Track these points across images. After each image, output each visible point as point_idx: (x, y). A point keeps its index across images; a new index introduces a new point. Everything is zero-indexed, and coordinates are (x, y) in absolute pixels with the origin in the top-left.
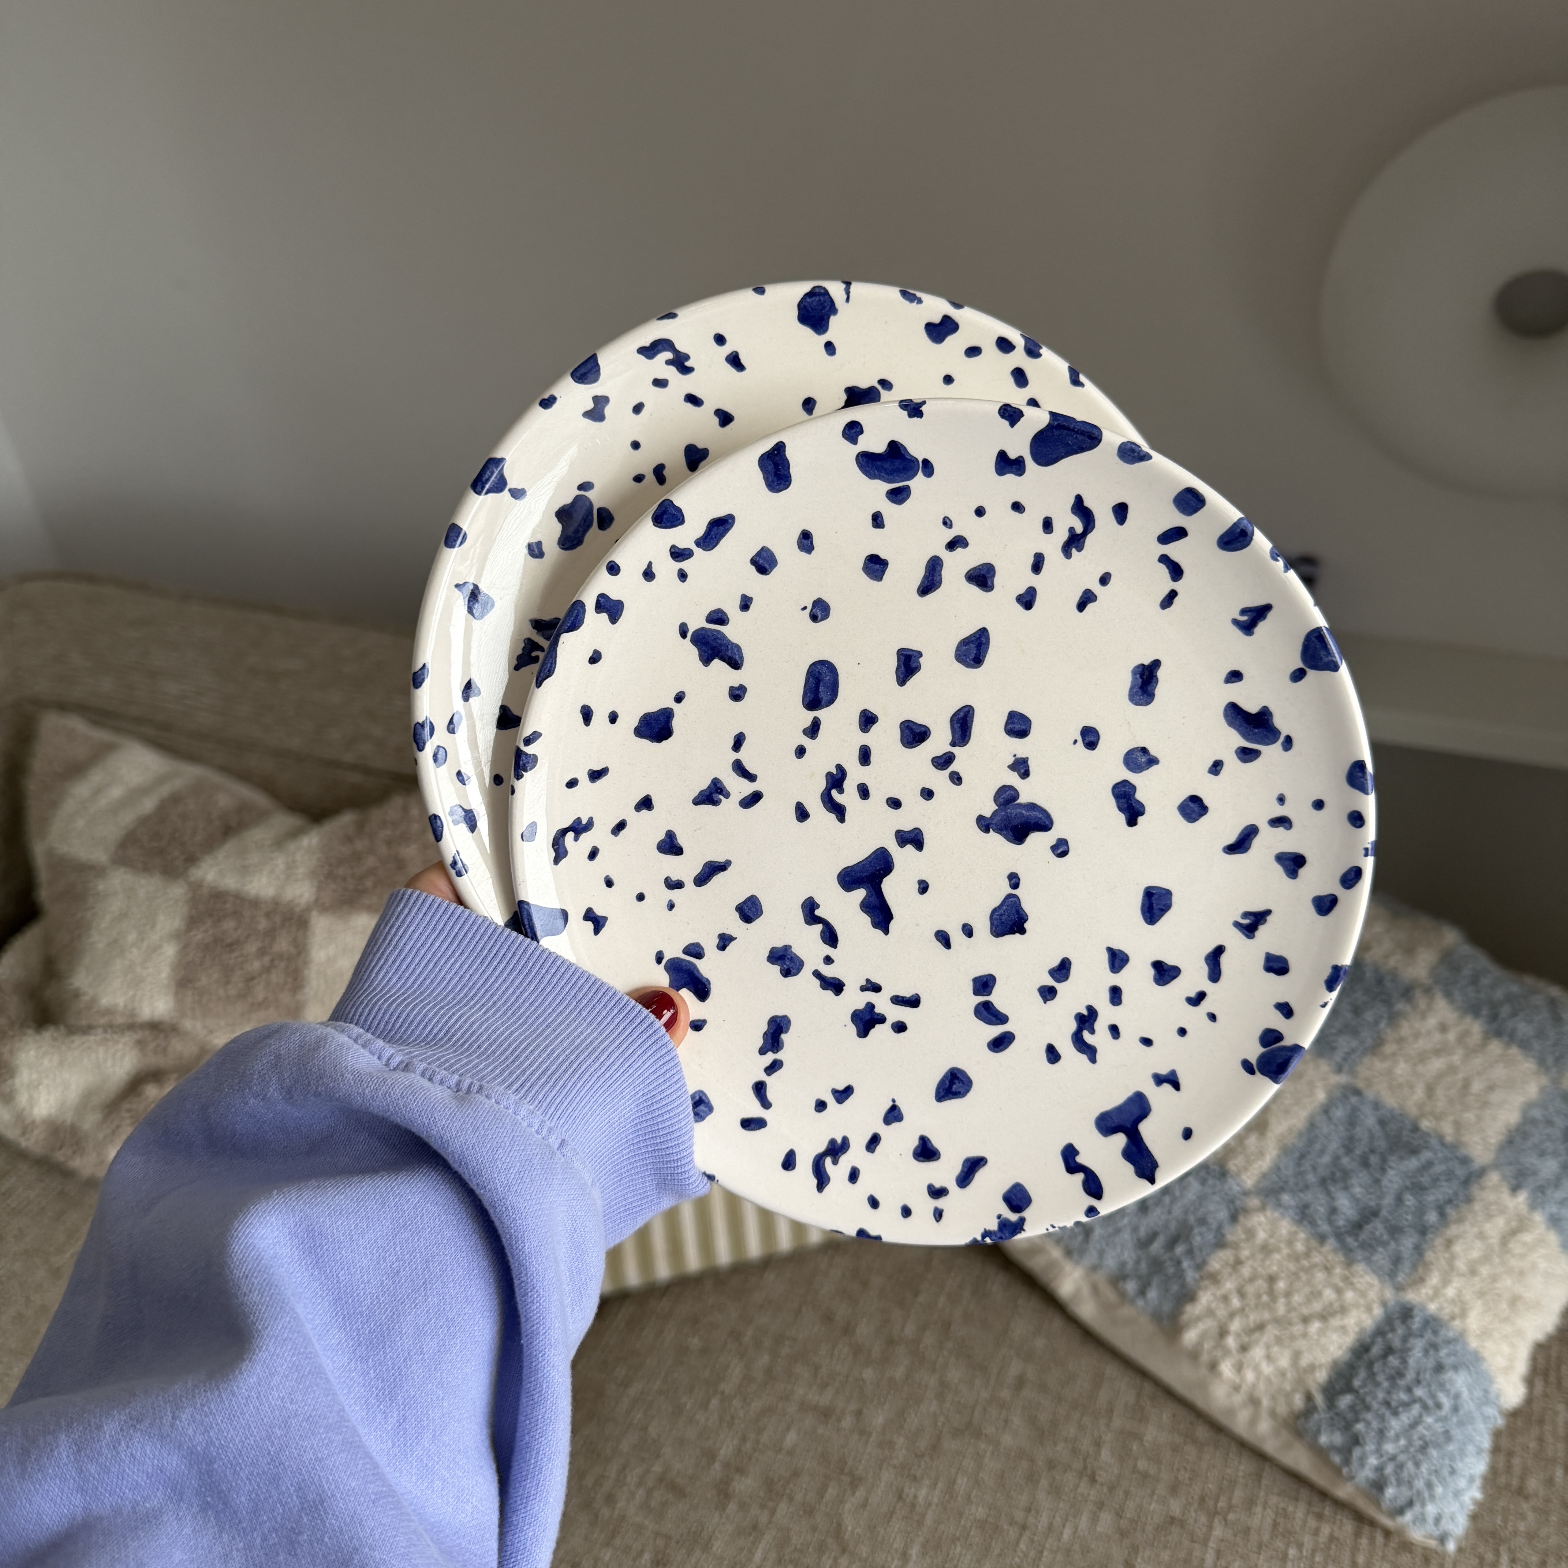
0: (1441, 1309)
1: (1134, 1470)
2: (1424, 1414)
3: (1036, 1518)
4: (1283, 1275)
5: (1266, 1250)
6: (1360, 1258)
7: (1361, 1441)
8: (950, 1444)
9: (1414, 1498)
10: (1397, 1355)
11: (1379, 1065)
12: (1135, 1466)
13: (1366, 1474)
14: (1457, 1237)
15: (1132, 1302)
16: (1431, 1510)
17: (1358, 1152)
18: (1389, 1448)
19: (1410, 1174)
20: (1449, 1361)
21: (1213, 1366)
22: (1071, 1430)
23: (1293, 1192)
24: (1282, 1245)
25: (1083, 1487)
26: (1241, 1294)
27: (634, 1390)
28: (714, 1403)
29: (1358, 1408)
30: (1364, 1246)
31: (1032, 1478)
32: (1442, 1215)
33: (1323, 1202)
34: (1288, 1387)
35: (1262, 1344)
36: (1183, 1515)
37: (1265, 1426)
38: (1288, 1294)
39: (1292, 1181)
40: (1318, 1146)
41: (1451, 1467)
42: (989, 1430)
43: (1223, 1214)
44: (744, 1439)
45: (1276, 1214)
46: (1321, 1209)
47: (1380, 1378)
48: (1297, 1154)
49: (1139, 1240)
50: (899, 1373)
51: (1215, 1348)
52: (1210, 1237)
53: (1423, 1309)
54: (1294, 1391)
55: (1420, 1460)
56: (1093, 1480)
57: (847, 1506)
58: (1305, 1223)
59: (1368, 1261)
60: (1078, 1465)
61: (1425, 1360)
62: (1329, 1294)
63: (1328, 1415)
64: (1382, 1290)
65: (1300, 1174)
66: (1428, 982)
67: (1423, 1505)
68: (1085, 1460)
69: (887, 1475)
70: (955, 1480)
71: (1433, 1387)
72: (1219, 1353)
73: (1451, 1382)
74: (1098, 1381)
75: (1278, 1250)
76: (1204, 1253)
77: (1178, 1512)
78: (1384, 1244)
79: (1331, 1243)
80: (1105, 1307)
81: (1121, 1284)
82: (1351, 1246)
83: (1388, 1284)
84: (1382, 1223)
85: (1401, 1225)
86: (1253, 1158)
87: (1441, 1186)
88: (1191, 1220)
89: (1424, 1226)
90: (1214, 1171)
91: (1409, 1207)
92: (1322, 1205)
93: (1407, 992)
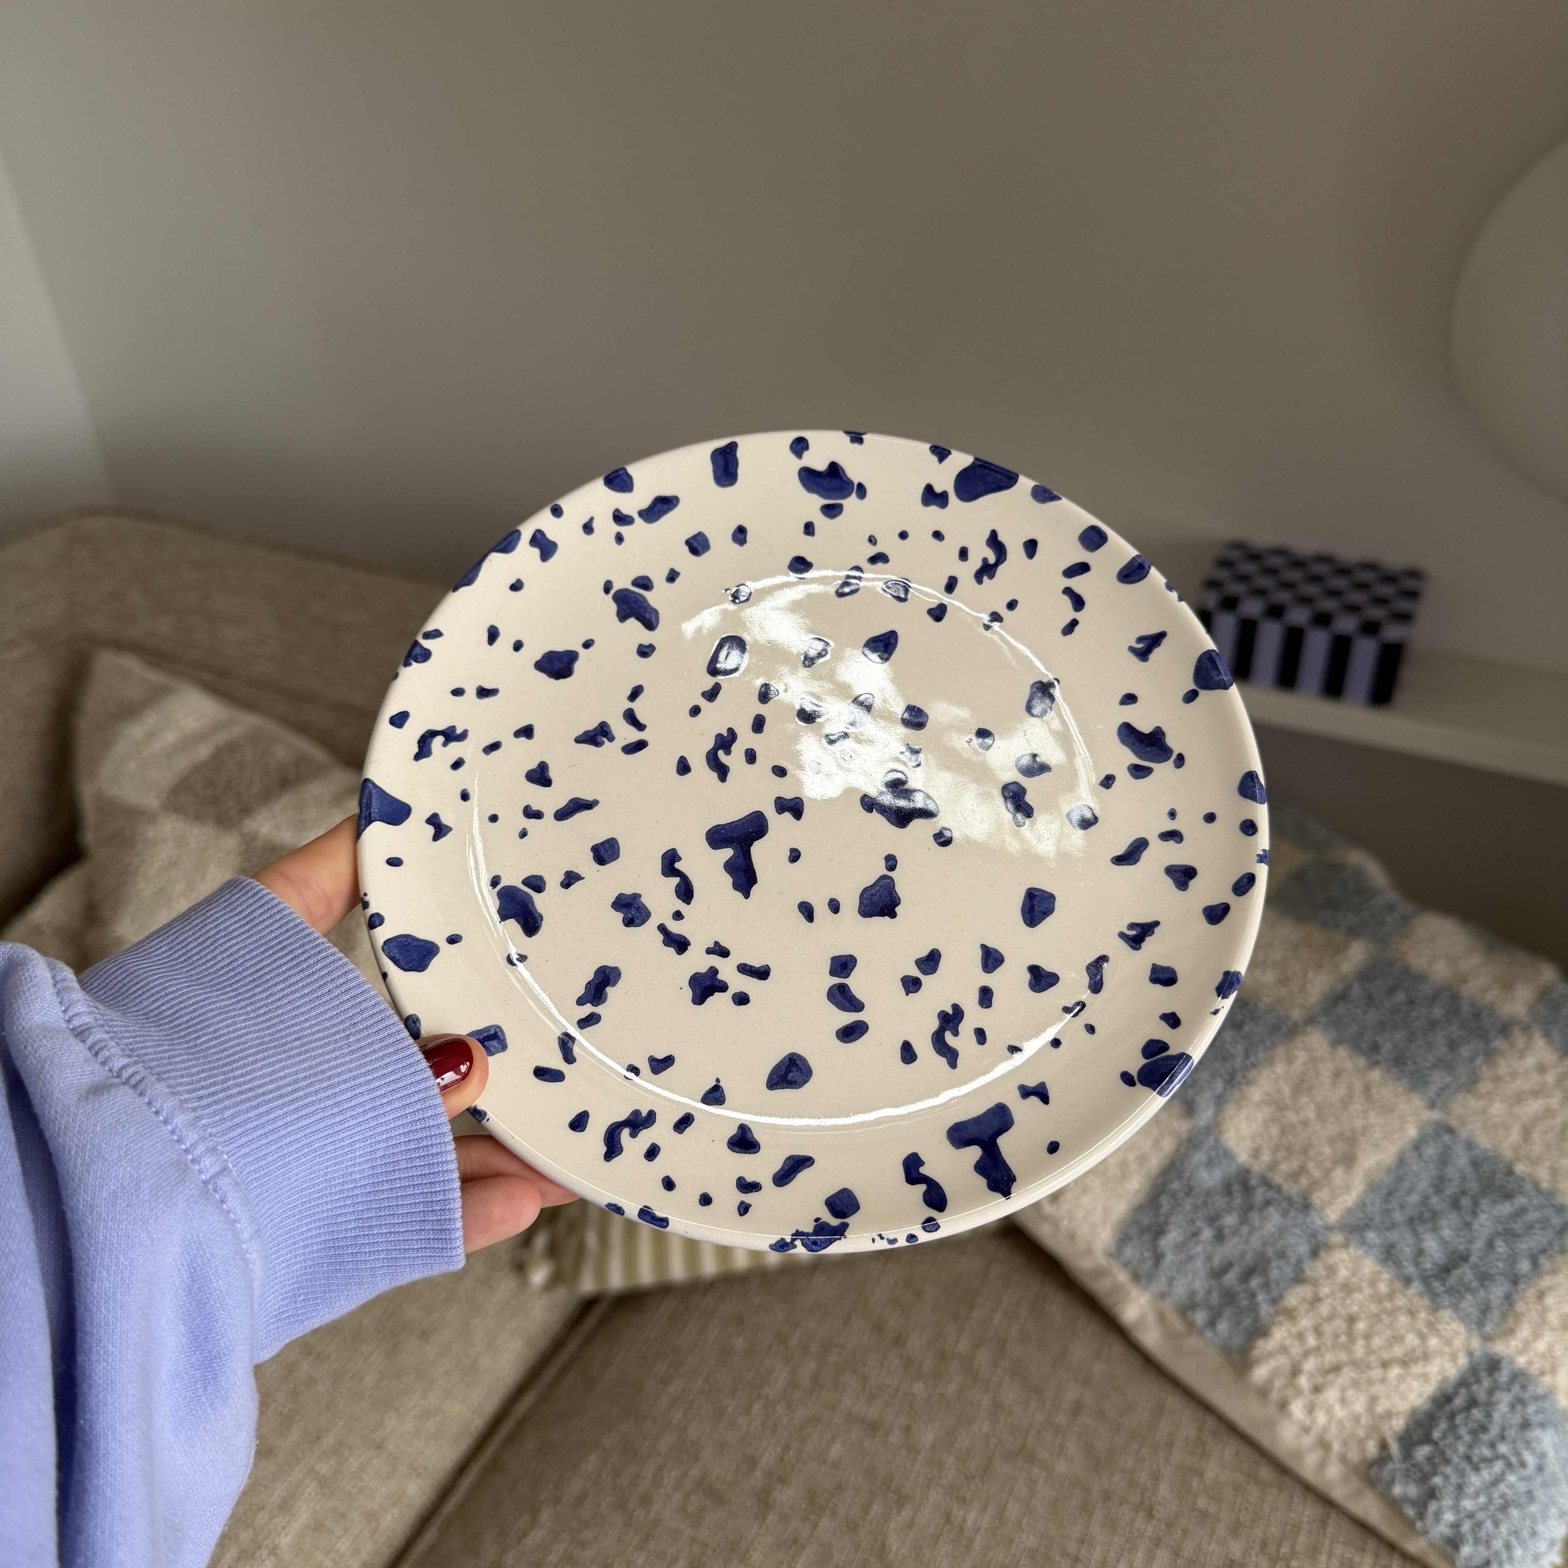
0: (1530, 1363)
1: (1194, 1508)
2: (1508, 1472)
3: (1089, 1551)
4: (1363, 1316)
5: (1347, 1288)
6: (1446, 1303)
7: (1438, 1494)
8: (1002, 1468)
9: (1492, 1559)
10: (1481, 1409)
11: (1474, 1104)
12: (1195, 1503)
13: (1441, 1530)
14: (1550, 1289)
15: (1200, 1333)
17: (1448, 1193)
18: (1467, 1504)
19: (1503, 1219)
20: (1535, 1419)
21: (1283, 1406)
22: (1129, 1462)
23: (1379, 1230)
24: (1364, 1284)
25: (1140, 1522)
26: (1318, 1331)
27: (675, 1388)
28: (757, 1407)
29: (1436, 1460)
30: (1450, 1291)
31: (1086, 1509)
32: (1535, 1264)
33: (1410, 1242)
34: (1361, 1433)
35: (1337, 1387)
36: (1244, 1557)
37: (1333, 1471)
38: (1368, 1337)
39: (1378, 1218)
40: (1407, 1184)
41: (1532, 1528)
42: (1043, 1455)
43: (1303, 1248)
44: (787, 1448)
45: (1360, 1252)
46: (1407, 1250)
47: (1463, 1431)
48: (1384, 1191)
49: (1211, 1269)
50: (951, 1389)
51: (1285, 1386)
52: (1288, 1271)
53: (1512, 1362)
54: (1368, 1437)
55: (1500, 1520)
56: (1150, 1515)
57: (892, 1525)
58: (1390, 1263)
59: (1455, 1307)
60: (1135, 1498)
61: (1510, 1416)
62: (1412, 1340)
63: (1404, 1466)
64: (1468, 1339)
65: (1387, 1212)
66: (1526, 1019)
68: (1142, 1493)
69: (935, 1496)
70: (1005, 1506)
71: (1520, 1445)
72: (1290, 1392)
73: (1539, 1441)
74: (1159, 1410)
75: (1360, 1290)
76: (1281, 1287)
77: (1238, 1554)
78: (1472, 1291)
79: (1416, 1286)
80: (1170, 1335)
81: (1190, 1313)
82: (1438, 1291)
83: (1475, 1333)
84: (1471, 1268)
85: (1492, 1272)
86: (1338, 1191)
87: (1535, 1234)
88: (1270, 1252)
89: (1516, 1275)
90: (1297, 1203)
91: (1501, 1254)
92: (1408, 1246)
93: (1505, 1029)
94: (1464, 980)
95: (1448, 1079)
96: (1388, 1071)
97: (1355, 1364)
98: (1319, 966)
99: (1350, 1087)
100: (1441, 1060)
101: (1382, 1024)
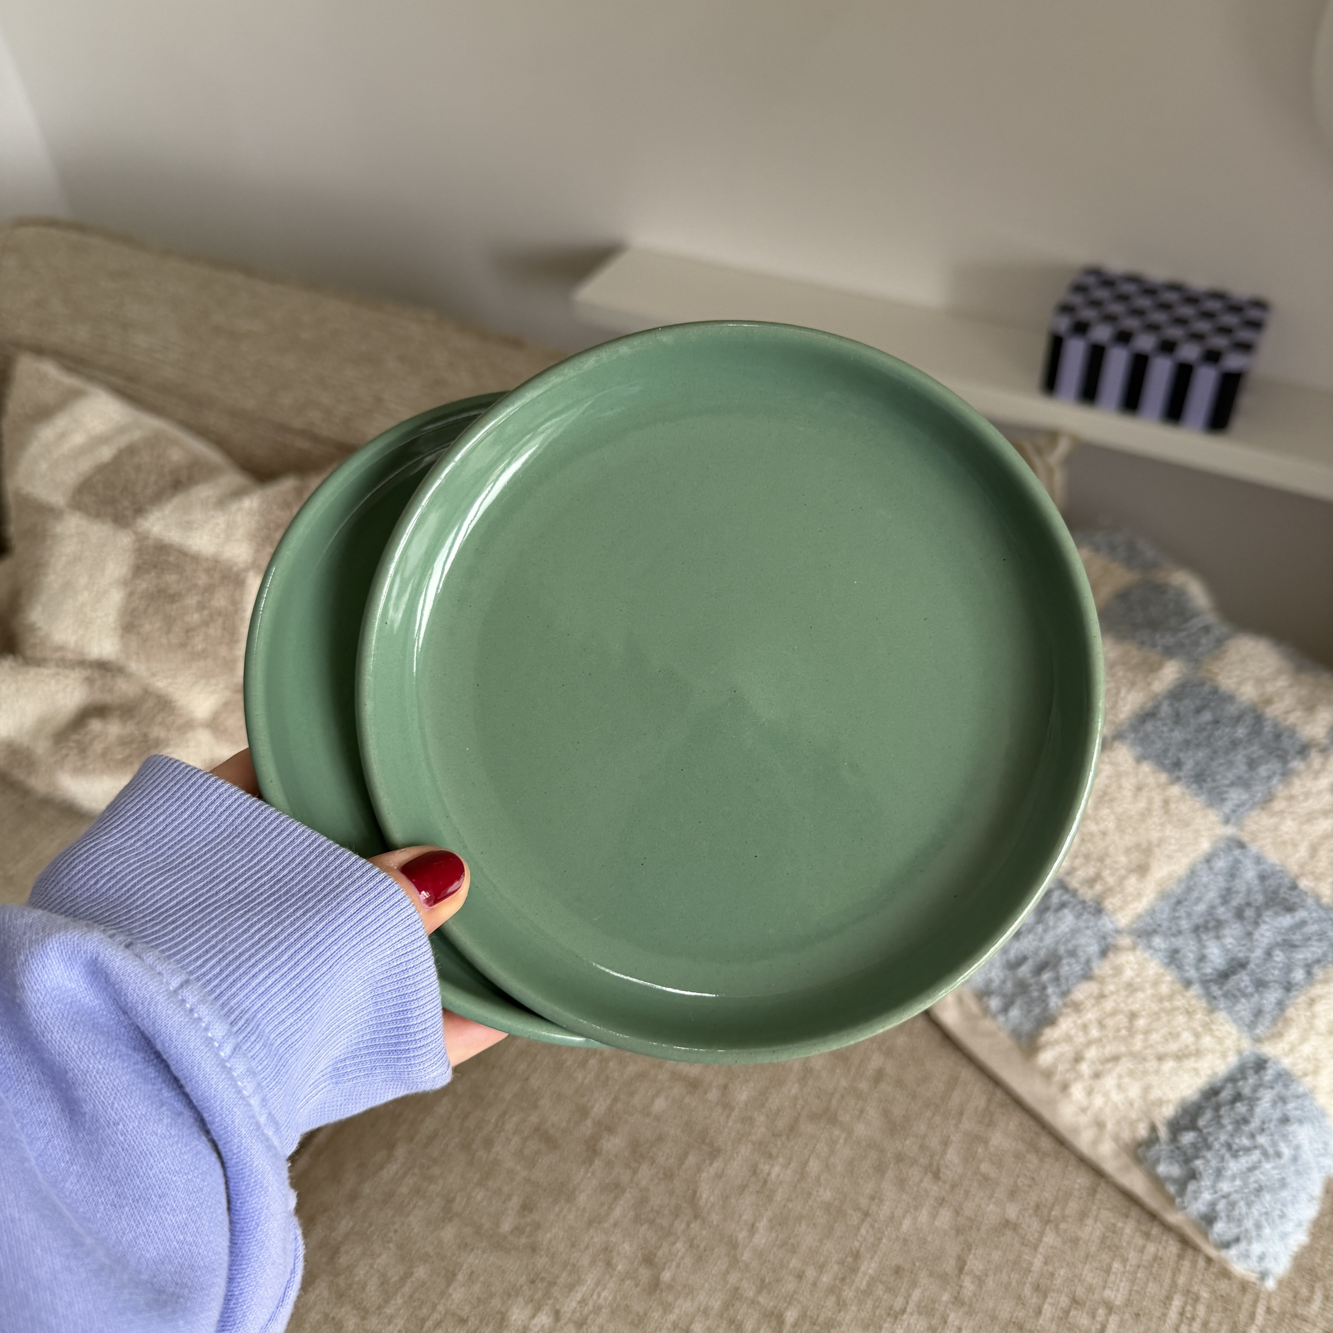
0: (1294, 1065)
1: (977, 1171)
2: (1264, 1160)
3: (879, 1206)
4: (1143, 1013)
5: (1131, 988)
6: (1222, 1006)
7: (1198, 1176)
8: (807, 1128)
9: (1242, 1236)
10: (1246, 1102)
11: (1266, 820)
12: (978, 1168)
13: (1199, 1206)
14: (1320, 997)
15: (994, 1016)
16: (1256, 1248)
18: (1225, 1186)
19: (1283, 931)
20: (1295, 1115)
21: (1065, 1087)
22: (922, 1128)
23: (1165, 936)
24: (1147, 985)
25: (927, 1183)
26: (1101, 1025)
29: (1199, 1145)
30: (1226, 995)
31: (880, 1169)
32: (1309, 973)
33: (1194, 948)
34: (1134, 1116)
35: (1114, 1074)
36: (1018, 1218)
37: (1107, 1147)
38: (1147, 1032)
39: (1165, 924)
40: (1195, 894)
41: (1282, 1211)
42: (845, 1118)
43: (1093, 949)
44: (616, 1100)
45: (1147, 955)
46: (1190, 956)
47: (1226, 1121)
48: (1173, 900)
49: (1007, 963)
51: (1068, 1071)
52: (1077, 968)
53: (1277, 1063)
54: (1139, 1120)
55: (1252, 1201)
56: (937, 1176)
57: (704, 1175)
58: (1173, 966)
59: (1230, 1010)
60: (924, 1161)
61: (1272, 1111)
62: (1187, 1038)
63: (1169, 1148)
64: (1239, 1039)
65: (1174, 919)
66: (1325, 741)
67: (1250, 1242)
68: (932, 1157)
69: (745, 1150)
70: (807, 1162)
71: (1276, 1137)
72: (1072, 1076)
73: (1296, 1134)
74: (952, 1083)
75: (1142, 989)
76: (1070, 983)
77: (1013, 1216)
78: (1247, 996)
79: (1196, 989)
80: (968, 1017)
81: (985, 999)
82: (1215, 994)
83: (1245, 1035)
84: (1248, 975)
85: (1267, 979)
86: (1130, 899)
87: (1312, 945)
88: (1062, 950)
89: (1289, 983)
90: (1090, 906)
91: (1278, 963)
92: (1192, 951)
93: (1304, 750)
94: (1268, 702)
95: (1245, 796)
96: (1188, 787)
97: (1133, 1055)
98: (1133, 684)
99: (1150, 801)
100: (1239, 778)
101: (1187, 743)
